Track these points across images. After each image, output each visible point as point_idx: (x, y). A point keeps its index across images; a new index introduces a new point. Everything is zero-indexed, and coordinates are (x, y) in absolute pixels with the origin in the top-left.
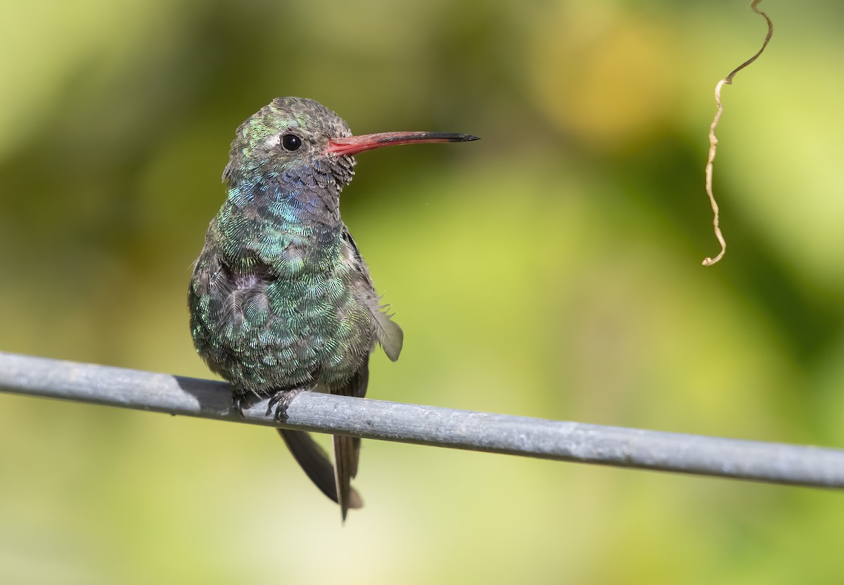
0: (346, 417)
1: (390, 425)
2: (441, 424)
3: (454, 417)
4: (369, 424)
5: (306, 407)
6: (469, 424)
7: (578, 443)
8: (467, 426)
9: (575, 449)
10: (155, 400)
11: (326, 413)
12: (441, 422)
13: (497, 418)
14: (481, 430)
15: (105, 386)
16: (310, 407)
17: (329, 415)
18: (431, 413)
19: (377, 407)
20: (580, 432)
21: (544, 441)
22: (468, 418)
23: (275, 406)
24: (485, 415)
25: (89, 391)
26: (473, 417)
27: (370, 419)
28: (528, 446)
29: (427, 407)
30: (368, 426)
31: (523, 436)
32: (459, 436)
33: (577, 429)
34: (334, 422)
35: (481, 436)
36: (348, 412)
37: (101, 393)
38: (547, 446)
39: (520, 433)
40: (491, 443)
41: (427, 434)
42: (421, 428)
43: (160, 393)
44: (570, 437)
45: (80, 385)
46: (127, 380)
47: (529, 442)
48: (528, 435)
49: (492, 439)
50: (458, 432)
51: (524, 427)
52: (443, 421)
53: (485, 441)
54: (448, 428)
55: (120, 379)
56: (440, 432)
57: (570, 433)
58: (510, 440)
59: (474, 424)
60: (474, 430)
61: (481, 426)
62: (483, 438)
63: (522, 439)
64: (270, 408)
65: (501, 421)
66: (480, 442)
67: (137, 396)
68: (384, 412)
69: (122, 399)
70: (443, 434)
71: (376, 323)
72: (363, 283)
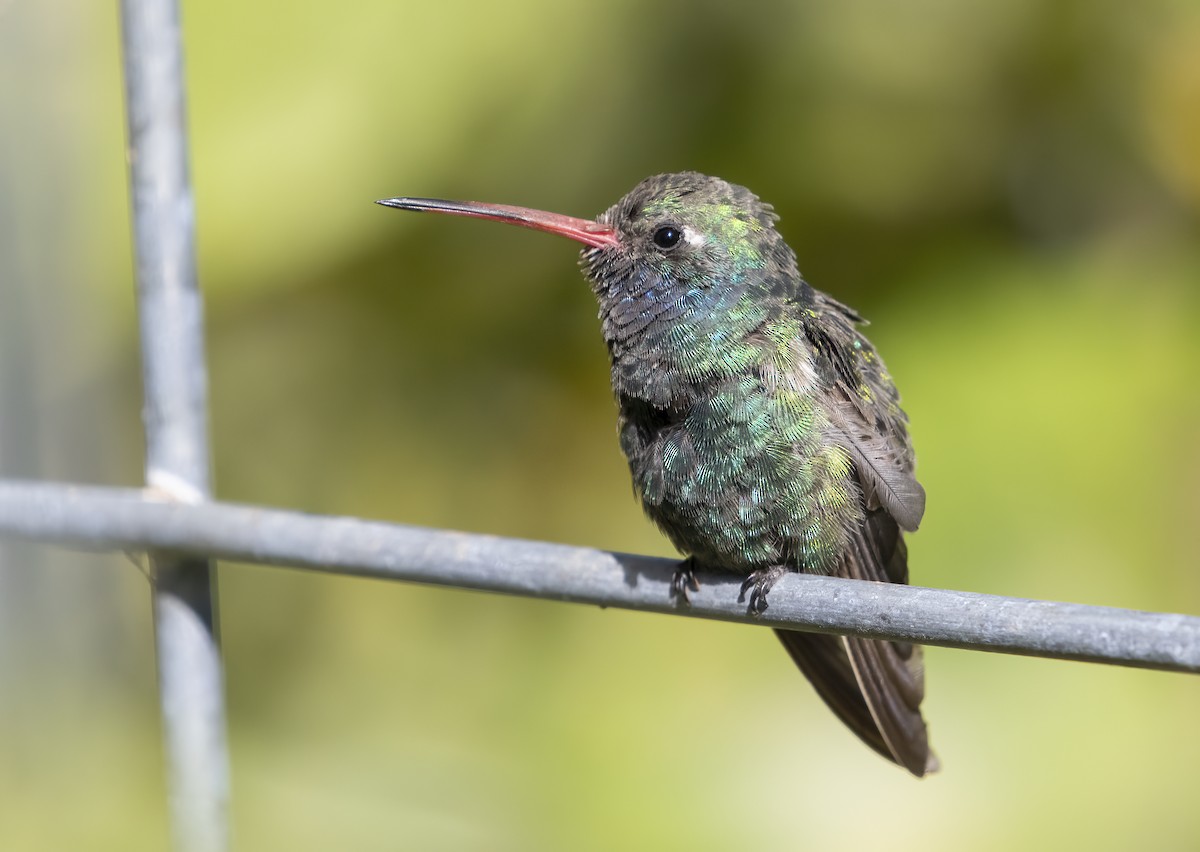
0: (851, 610)
1: (914, 620)
2: (987, 618)
3: (1006, 607)
4: (884, 618)
5: (793, 595)
6: (1028, 619)
7: (1184, 645)
8: (1025, 622)
9: (1179, 654)
10: (577, 586)
11: (822, 603)
12: (987, 616)
13: (1068, 609)
14: (1045, 627)
15: (506, 567)
16: (799, 594)
17: (826, 607)
18: (973, 603)
19: (895, 594)
20: (1187, 629)
21: (1135, 643)
22: (1026, 609)
23: (751, 590)
24: (1050, 605)
25: (481, 573)
26: (1033, 608)
27: (886, 611)
28: (1112, 649)
29: (968, 594)
30: (882, 622)
31: (1105, 635)
32: (1013, 636)
33: (1182, 624)
34: (833, 616)
35: (1044, 635)
36: (854, 601)
37: (501, 577)
38: (1140, 649)
39: (1100, 631)
40: (1059, 645)
41: (967, 633)
42: (958, 624)
43: (585, 575)
44: (1173, 636)
45: (470, 565)
46: (537, 558)
47: (1114, 643)
48: (1112, 633)
49: (1061, 640)
50: (1012, 630)
51: (1107, 622)
52: (990, 614)
53: (1051, 642)
54: (998, 624)
55: (527, 557)
56: (986, 630)
57: (1168, 629)
58: (1087, 641)
59: (1034, 619)
60: (1035, 627)
61: (1045, 621)
62: (1048, 638)
63: (1104, 639)
64: (742, 593)
65: (1073, 613)
66: (1044, 644)
67: (551, 580)
68: (905, 602)
69: (530, 585)
70: (990, 632)
71: (876, 476)
72: (855, 417)
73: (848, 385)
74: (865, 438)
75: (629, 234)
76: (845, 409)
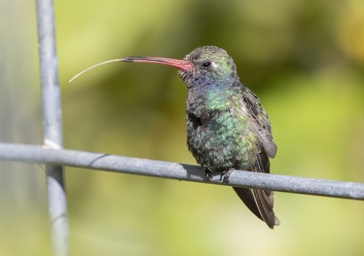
0: (254, 181)
1: (273, 184)
2: (294, 184)
3: (300, 180)
4: (264, 184)
5: (237, 177)
6: (306, 183)
7: (353, 191)
8: (306, 184)
9: (352, 194)
10: (172, 174)
11: (245, 179)
12: (294, 183)
13: (318, 181)
14: (312, 186)
15: (151, 168)
16: (238, 176)
17: (247, 180)
18: (290, 179)
19: (267, 176)
20: (354, 187)
21: (339, 191)
22: (306, 181)
23: (223, 176)
24: (314, 179)
25: (144, 170)
26: (308, 180)
27: (264, 182)
28: (332, 193)
29: (289, 176)
30: (263, 185)
31: (330, 188)
32: (302, 189)
33: (353, 185)
34: (249, 183)
35: (311, 189)
36: (255, 178)
37: (150, 171)
38: (340, 193)
39: (328, 187)
40: (316, 192)
41: (288, 188)
42: (286, 185)
43: (175, 171)
44: (350, 189)
45: (140, 168)
46: (160, 166)
47: (333, 191)
48: (332, 188)
49: (316, 190)
50: (302, 187)
51: (330, 184)
52: (295, 182)
53: (313, 191)
54: (298, 185)
55: (157, 165)
56: (294, 187)
57: (349, 187)
58: (324, 190)
59: (308, 184)
60: (309, 186)
61: (312, 184)
62: (313, 189)
63: (329, 190)
64: (221, 177)
65: (320, 182)
66: (311, 191)
67: (165, 172)
68: (270, 179)
69: (158, 174)
70: (295, 188)
71: (263, 141)
72: (257, 124)
73: (255, 114)
74: (260, 130)
75: (195, 64)
76: (254, 122)
